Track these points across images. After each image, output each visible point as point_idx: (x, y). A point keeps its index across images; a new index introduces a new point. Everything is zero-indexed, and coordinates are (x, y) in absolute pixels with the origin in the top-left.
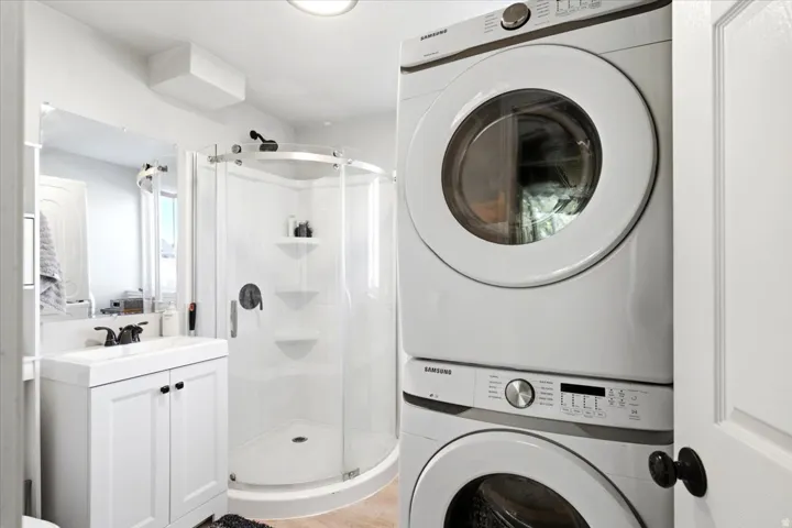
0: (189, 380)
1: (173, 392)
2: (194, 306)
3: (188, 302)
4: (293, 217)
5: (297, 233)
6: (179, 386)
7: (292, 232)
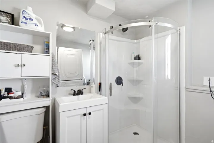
0: (93, 112)
1: (88, 116)
2: (100, 84)
3: (99, 82)
4: (134, 53)
5: (135, 59)
6: (90, 114)
7: (133, 58)
